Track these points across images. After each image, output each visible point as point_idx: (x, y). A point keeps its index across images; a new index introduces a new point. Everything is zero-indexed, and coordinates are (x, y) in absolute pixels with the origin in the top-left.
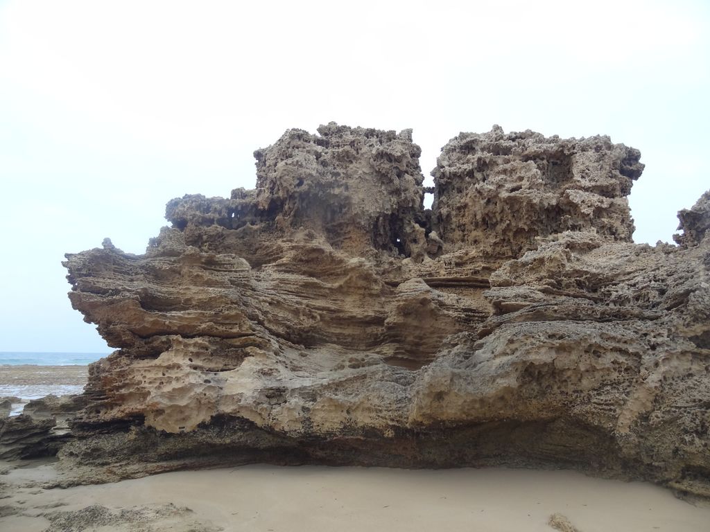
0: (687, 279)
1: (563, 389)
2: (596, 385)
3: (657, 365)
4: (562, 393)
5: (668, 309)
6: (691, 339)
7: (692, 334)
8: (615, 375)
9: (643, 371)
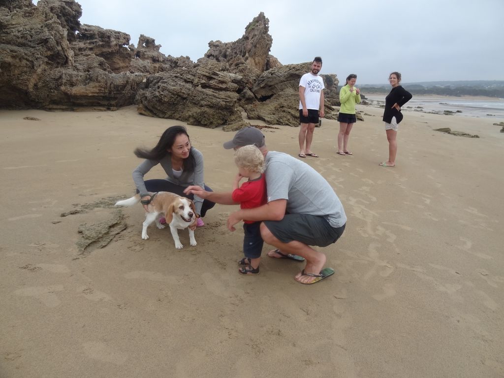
0: (40, 33)
1: (9, 74)
2: (20, 73)
3: (40, 66)
4: (8, 75)
5: (38, 44)
6: (46, 57)
7: (46, 55)
8: (25, 69)
9: (35, 68)
